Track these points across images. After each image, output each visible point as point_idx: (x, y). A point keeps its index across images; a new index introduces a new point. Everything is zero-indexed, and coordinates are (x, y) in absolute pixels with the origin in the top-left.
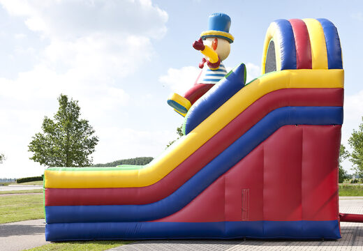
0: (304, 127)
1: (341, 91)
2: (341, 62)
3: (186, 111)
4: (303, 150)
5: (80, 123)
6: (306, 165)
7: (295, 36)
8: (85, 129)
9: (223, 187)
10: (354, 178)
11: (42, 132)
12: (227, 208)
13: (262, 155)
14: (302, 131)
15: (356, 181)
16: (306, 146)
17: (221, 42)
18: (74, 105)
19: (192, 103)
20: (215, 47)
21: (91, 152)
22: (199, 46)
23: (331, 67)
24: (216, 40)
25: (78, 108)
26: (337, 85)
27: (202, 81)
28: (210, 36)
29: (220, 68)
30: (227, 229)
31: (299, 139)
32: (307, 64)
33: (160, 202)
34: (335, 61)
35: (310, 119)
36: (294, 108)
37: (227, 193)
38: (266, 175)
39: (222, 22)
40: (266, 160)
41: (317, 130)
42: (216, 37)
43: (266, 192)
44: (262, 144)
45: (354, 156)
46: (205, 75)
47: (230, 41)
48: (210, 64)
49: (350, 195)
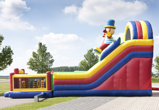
0: (140, 58)
1: (153, 46)
2: (153, 37)
3: (100, 53)
4: (140, 66)
5: (47, 54)
6: (141, 71)
7: (137, 28)
8: (49, 56)
9: (113, 78)
10: (156, 75)
11: (32, 57)
12: (114, 85)
13: (126, 68)
14: (139, 60)
15: (157, 77)
16: (141, 65)
17: (112, 29)
18: (44, 46)
19: (102, 50)
20: (110, 31)
21: (51, 65)
22: (105, 31)
23: (149, 38)
24: (110, 29)
25: (46, 48)
26: (151, 44)
27: (105, 42)
28: (108, 27)
29: (111, 38)
30: (114, 92)
31: (138, 62)
32: (141, 37)
33: (92, 83)
34: (151, 37)
35: (142, 56)
36: (137, 52)
37: (114, 80)
38: (127, 75)
39: (112, 23)
40: (127, 70)
41: (144, 59)
42: (110, 28)
43: (127, 80)
44: (126, 64)
45: (157, 66)
46: (106, 41)
47: (114, 28)
48: (108, 37)
49: (155, 82)
